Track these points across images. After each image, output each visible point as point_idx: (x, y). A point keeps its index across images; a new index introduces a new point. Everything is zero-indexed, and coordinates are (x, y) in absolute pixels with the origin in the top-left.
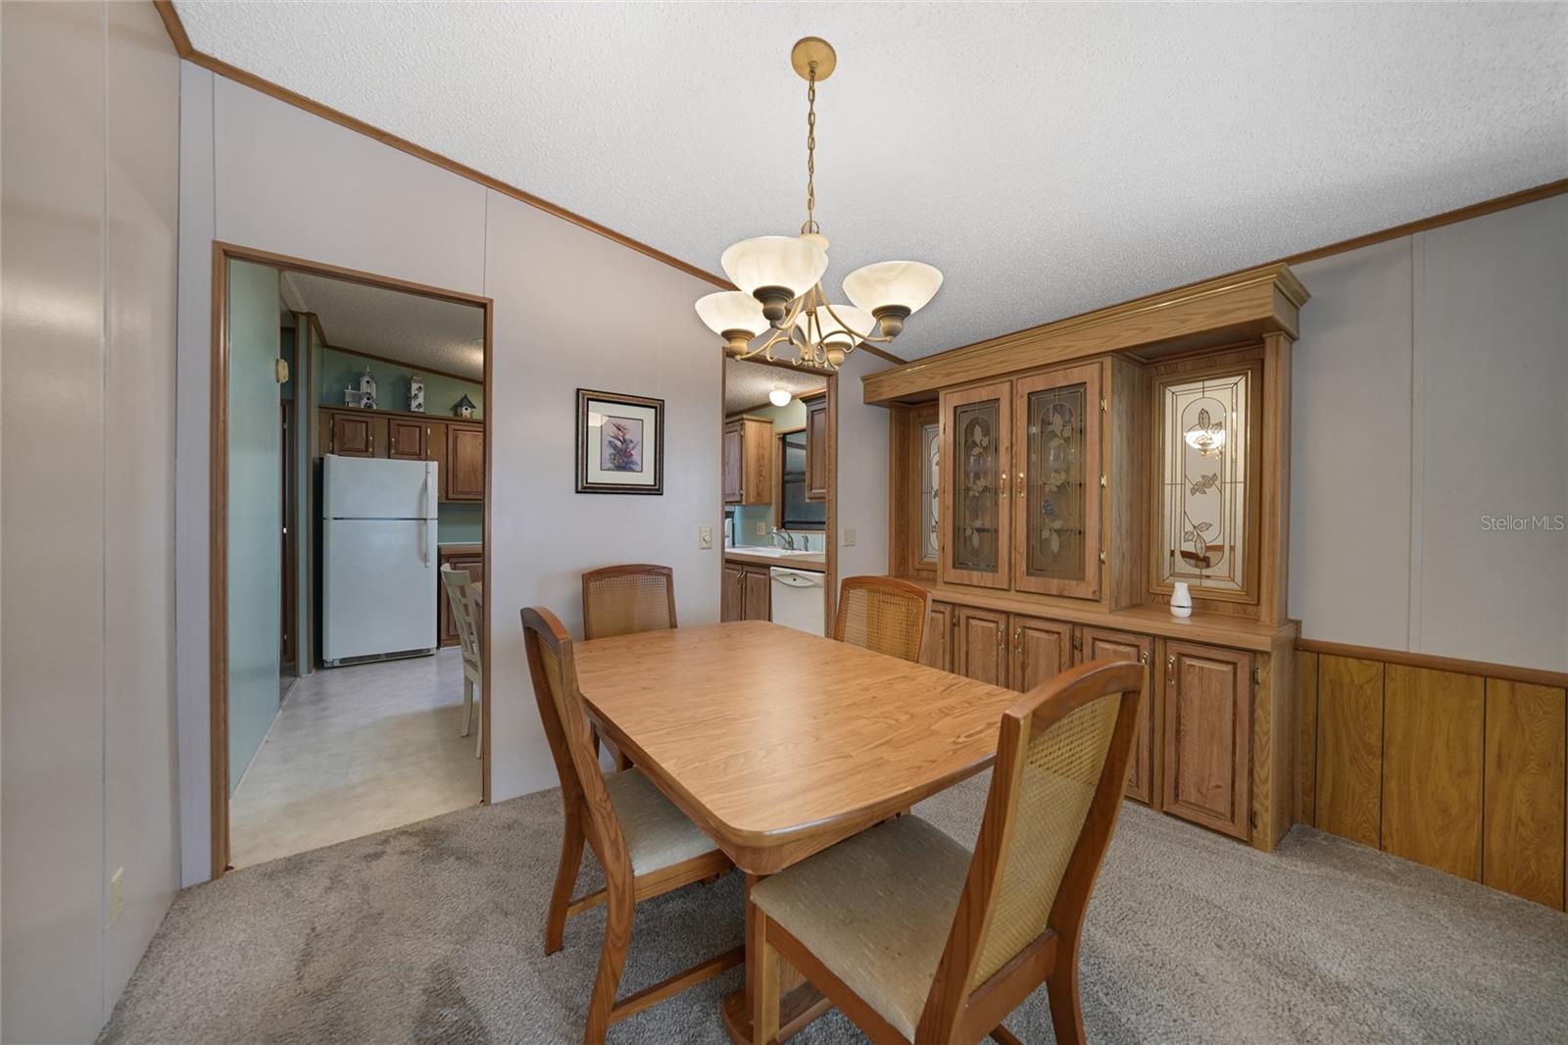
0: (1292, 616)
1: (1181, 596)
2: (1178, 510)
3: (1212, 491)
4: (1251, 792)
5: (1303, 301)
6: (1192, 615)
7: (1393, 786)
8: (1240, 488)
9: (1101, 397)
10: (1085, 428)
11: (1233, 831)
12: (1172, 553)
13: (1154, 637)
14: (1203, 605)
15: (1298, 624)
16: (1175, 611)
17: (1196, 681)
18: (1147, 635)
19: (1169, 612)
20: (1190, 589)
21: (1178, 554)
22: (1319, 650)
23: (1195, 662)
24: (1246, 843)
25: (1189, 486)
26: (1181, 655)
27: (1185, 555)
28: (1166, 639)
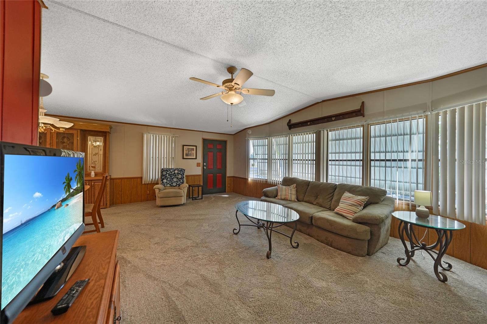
0: (110, 175)
1: (93, 174)
2: (91, 159)
3: (97, 156)
4: (106, 200)
5: (111, 128)
6: (95, 176)
7: (122, 195)
8: (102, 155)
9: (77, 137)
10: (73, 142)
11: (104, 207)
12: (89, 167)
13: (89, 180)
14: (96, 175)
15: (111, 176)
16: (91, 176)
17: (97, 186)
18: (88, 180)
19: (91, 177)
20: (95, 172)
21: (91, 167)
22: (113, 179)
23: (96, 183)
24: (105, 208)
25: (93, 154)
26: (94, 183)
27: (92, 167)
28: (91, 180)
